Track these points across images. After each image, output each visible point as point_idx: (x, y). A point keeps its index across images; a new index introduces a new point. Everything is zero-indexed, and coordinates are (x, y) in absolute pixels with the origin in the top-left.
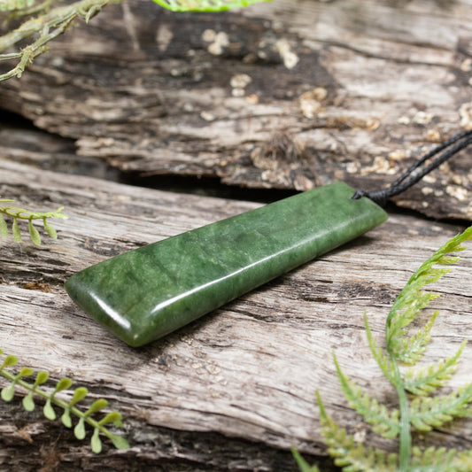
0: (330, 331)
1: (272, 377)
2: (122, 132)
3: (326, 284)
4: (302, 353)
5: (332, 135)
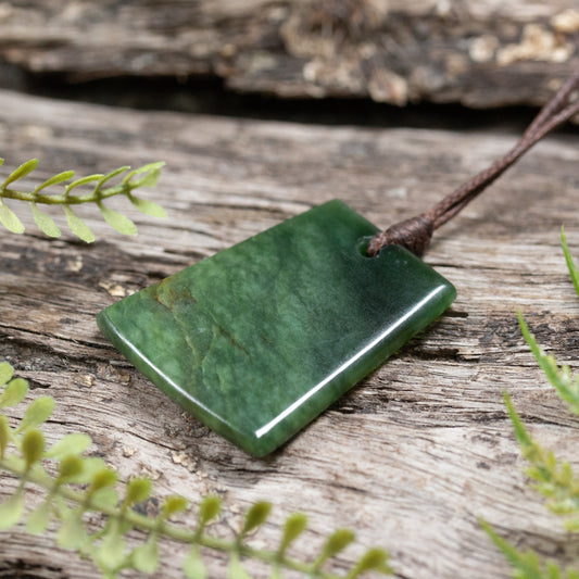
3: (454, 320)
4: (421, 482)
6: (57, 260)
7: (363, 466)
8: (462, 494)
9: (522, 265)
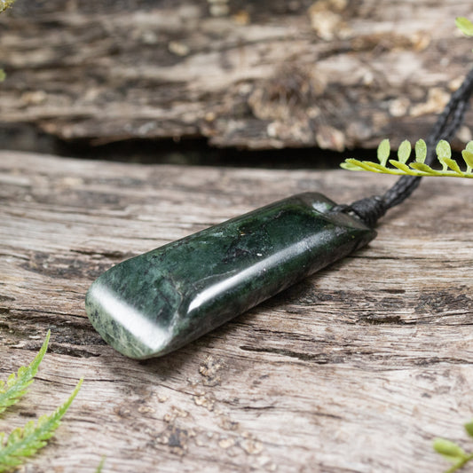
0: (417, 370)
1: (341, 451)
2: (56, 80)
3: (395, 295)
4: (382, 409)
5: (364, 62)
6: (97, 268)
7: (337, 399)
8: (412, 416)
9: (442, 255)
